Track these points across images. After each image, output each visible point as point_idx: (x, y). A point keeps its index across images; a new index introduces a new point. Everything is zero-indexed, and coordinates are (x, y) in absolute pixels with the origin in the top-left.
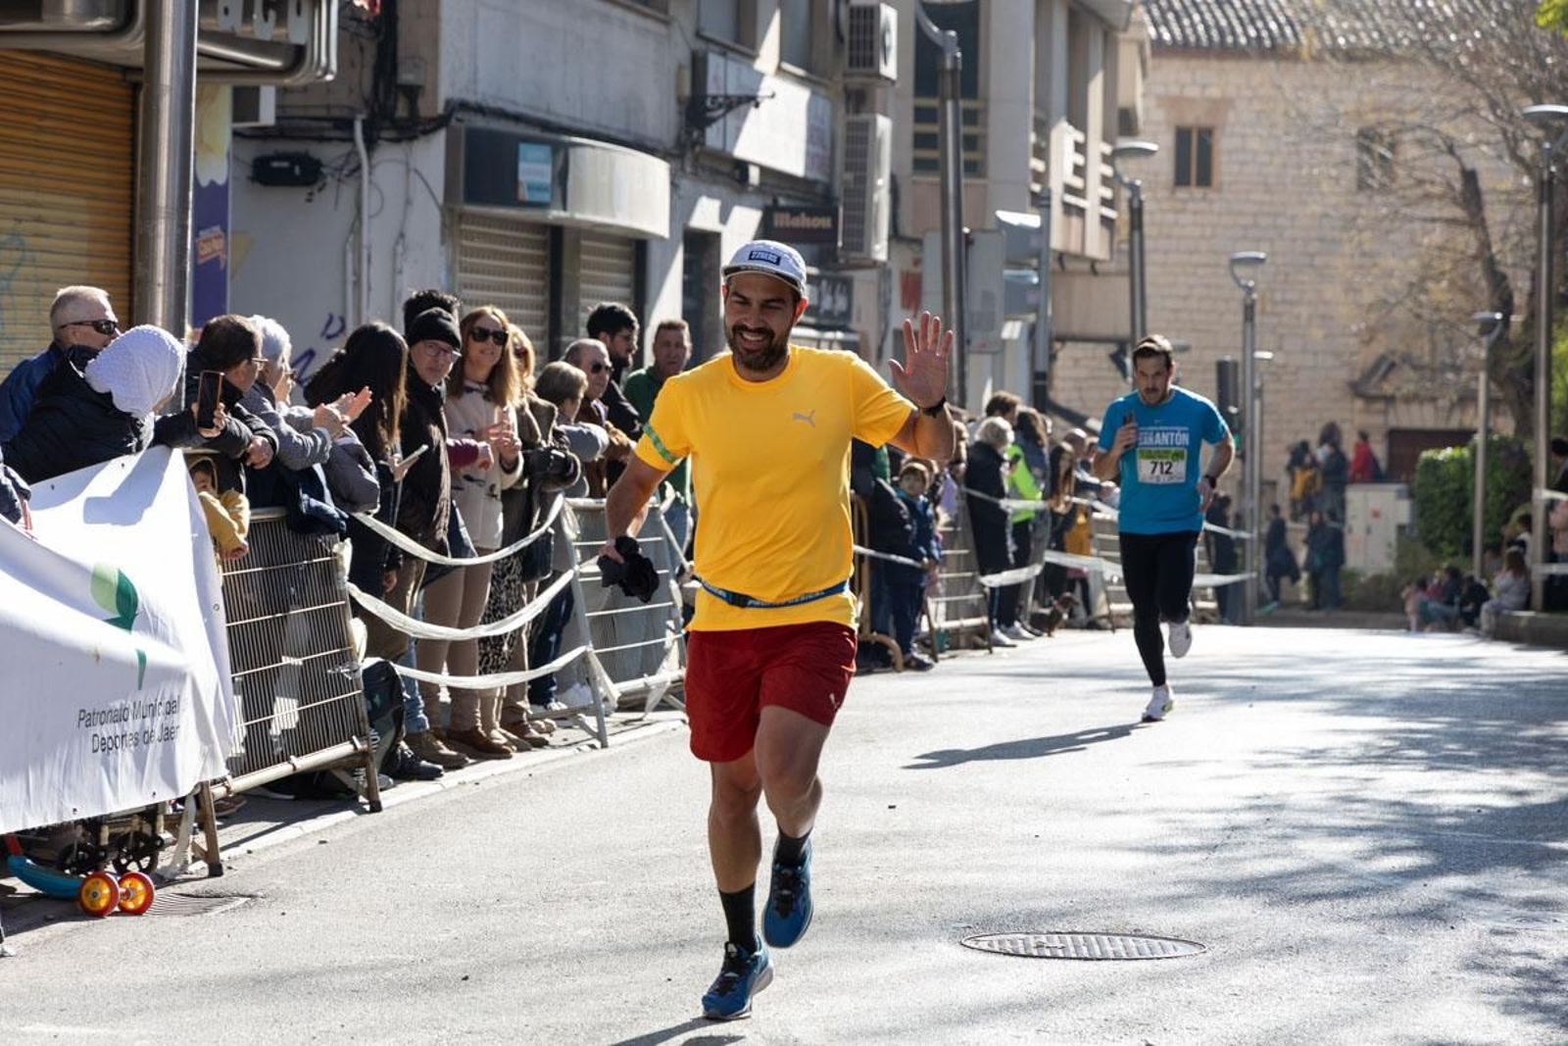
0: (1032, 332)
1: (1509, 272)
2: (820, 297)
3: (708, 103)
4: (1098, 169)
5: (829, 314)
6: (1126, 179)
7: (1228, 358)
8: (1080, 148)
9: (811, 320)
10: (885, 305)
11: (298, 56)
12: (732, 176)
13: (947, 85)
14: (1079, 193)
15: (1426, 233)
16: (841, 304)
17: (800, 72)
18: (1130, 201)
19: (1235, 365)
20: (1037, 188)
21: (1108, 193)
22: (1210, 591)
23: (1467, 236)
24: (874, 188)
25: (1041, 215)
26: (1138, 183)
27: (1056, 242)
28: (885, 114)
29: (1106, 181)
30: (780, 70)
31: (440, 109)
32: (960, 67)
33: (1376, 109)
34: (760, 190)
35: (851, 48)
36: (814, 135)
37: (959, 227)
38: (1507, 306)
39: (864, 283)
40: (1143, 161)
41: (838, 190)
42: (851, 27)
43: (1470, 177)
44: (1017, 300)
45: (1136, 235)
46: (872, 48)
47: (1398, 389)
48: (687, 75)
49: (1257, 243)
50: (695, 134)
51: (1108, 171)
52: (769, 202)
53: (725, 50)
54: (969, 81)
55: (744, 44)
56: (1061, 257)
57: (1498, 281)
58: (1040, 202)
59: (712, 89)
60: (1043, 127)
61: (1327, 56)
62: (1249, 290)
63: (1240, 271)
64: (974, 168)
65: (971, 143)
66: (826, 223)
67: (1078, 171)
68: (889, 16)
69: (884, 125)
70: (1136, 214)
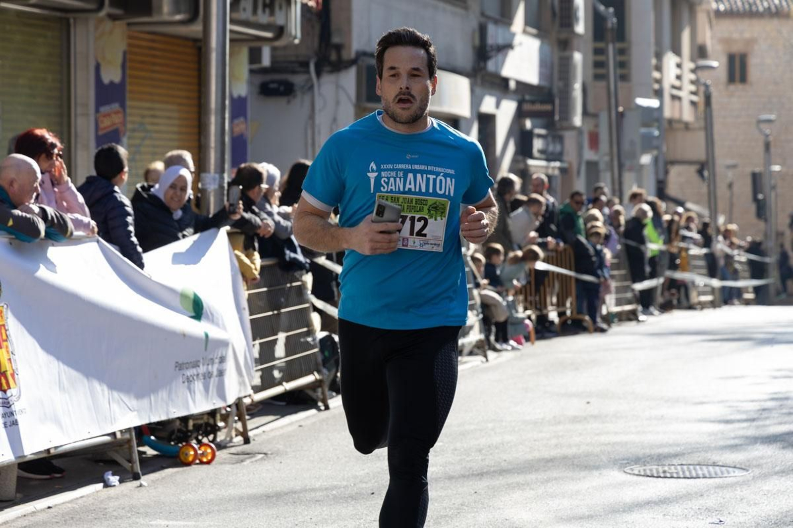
0: (656, 160)
2: (547, 145)
3: (488, 49)
4: (689, 76)
5: (552, 153)
6: (703, 81)
7: (757, 171)
8: (679, 66)
9: (543, 156)
10: (580, 148)
11: (280, 31)
12: (501, 86)
13: (609, 36)
14: (679, 88)
16: (558, 148)
17: (534, 31)
18: (705, 92)
19: (761, 173)
20: (656, 86)
21: (693, 88)
22: (751, 290)
24: (573, 89)
25: (659, 100)
26: (709, 83)
27: (667, 113)
28: (579, 50)
29: (692, 82)
30: (525, 32)
31: (353, 55)
32: (616, 26)
34: (516, 91)
35: (560, 19)
36: (543, 63)
37: (617, 107)
39: (569, 138)
41: (555, 91)
42: (560, 7)
44: (648, 144)
45: (708, 109)
46: (570, 18)
48: (477, 35)
49: (771, 112)
50: (482, 64)
51: (693, 77)
52: (520, 97)
53: (496, 22)
54: (621, 33)
55: (506, 18)
56: (670, 121)
58: (659, 94)
59: (490, 41)
60: (659, 56)
62: (767, 136)
63: (763, 126)
64: (624, 78)
65: (622, 65)
66: (549, 108)
67: (678, 77)
68: (579, 2)
69: (578, 57)
70: (707, 98)
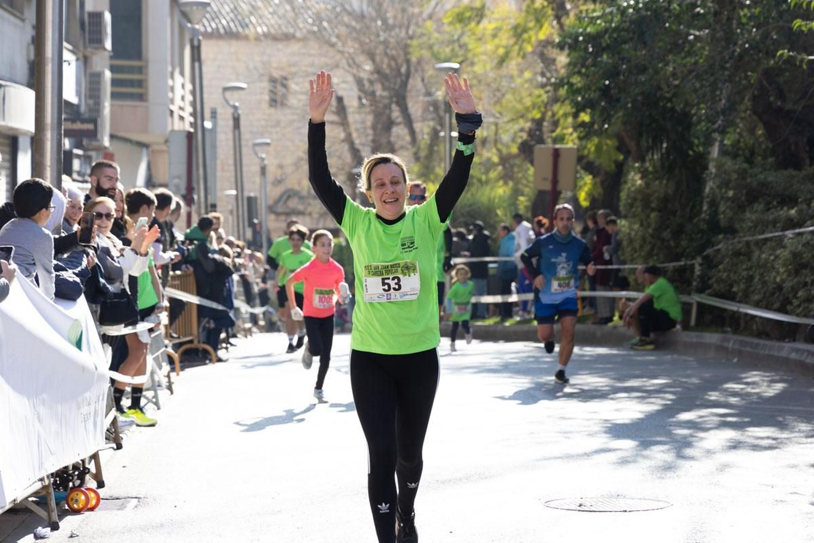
2: (82, 165)
4: (188, 97)
6: (231, 103)
7: (252, 195)
8: (183, 86)
9: (79, 178)
14: (183, 110)
18: (233, 114)
19: (255, 198)
20: (172, 107)
24: (104, 107)
25: (212, 122)
26: (237, 104)
28: (108, 69)
29: (190, 103)
33: (290, 65)
35: (89, 34)
36: (77, 80)
40: (236, 94)
42: (89, 22)
43: (340, 101)
45: (237, 131)
46: (100, 33)
47: (306, 209)
48: (32, 48)
49: (262, 135)
51: (192, 99)
57: (355, 152)
60: (173, 76)
61: (262, 38)
62: (263, 159)
63: (257, 149)
65: (140, 84)
66: (90, 126)
67: (183, 98)
68: (108, 17)
69: (108, 74)
70: (237, 121)
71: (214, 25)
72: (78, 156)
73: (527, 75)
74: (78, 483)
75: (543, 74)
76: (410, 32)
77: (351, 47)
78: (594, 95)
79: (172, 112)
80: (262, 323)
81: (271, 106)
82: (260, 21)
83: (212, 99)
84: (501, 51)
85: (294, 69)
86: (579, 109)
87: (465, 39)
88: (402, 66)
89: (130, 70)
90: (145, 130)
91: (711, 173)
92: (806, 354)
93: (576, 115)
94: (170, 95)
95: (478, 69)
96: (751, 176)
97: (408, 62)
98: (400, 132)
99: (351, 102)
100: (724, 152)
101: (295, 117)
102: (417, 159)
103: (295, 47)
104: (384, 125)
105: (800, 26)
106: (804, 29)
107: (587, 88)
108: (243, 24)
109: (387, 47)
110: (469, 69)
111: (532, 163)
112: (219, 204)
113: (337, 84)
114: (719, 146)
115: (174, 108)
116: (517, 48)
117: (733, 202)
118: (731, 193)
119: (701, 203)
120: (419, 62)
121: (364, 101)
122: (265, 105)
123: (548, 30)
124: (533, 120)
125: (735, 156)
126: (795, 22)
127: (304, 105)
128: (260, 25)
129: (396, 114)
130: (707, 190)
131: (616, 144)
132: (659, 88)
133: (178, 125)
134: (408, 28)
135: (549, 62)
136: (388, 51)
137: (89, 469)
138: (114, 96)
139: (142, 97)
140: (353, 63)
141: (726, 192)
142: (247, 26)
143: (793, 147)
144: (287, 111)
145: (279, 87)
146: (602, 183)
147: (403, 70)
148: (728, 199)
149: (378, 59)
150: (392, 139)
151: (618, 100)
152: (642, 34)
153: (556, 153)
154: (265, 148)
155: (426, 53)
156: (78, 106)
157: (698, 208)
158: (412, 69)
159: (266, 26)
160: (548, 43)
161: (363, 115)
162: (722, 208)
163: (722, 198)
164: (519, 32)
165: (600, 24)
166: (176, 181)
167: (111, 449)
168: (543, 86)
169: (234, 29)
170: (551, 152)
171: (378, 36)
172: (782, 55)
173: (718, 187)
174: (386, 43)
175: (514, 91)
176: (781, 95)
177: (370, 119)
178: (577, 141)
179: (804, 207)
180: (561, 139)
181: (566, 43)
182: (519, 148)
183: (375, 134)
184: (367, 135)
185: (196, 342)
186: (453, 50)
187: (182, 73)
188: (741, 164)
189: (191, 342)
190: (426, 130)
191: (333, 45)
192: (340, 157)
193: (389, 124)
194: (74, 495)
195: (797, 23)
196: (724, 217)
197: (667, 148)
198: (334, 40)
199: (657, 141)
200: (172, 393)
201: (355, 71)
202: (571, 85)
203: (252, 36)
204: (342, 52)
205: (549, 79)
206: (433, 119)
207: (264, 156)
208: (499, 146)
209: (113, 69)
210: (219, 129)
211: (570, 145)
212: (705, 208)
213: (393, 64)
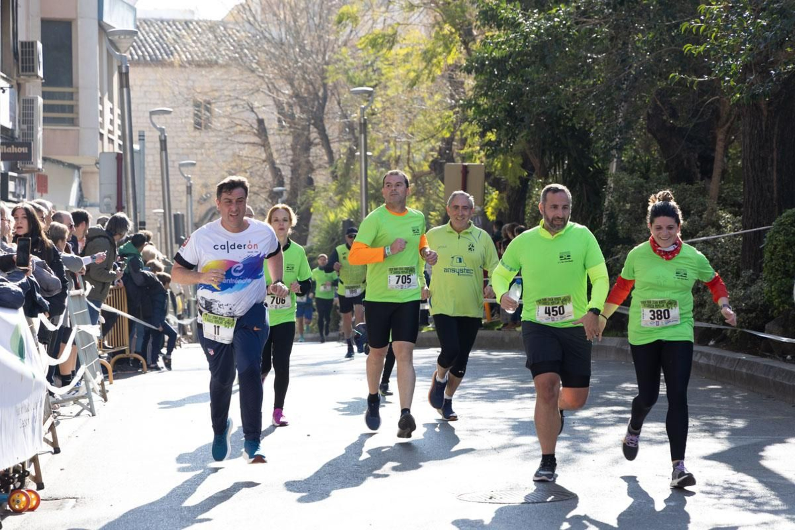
1: (281, 167)
2: (16, 187)
4: (117, 121)
7: (179, 213)
8: (112, 111)
10: (33, 191)
14: (112, 133)
15: (241, 150)
16: (22, 191)
17: (4, 75)
18: (160, 137)
19: (183, 215)
20: (101, 130)
23: (259, 151)
24: (36, 132)
25: (140, 144)
29: (119, 127)
33: (213, 90)
35: (22, 63)
36: (11, 106)
38: (281, 184)
40: (162, 117)
41: (17, 134)
42: (22, 51)
43: (261, 122)
45: (164, 153)
46: (33, 62)
49: (188, 156)
51: (119, 122)
57: (276, 171)
60: (102, 102)
61: (187, 65)
62: (189, 179)
63: (182, 169)
66: (25, 150)
67: (112, 122)
68: (40, 46)
69: (40, 101)
70: (163, 143)
71: (140, 53)
72: (13, 178)
73: (437, 97)
74: (18, 485)
75: (452, 97)
76: (327, 58)
77: (271, 73)
78: (500, 115)
79: (102, 135)
80: (189, 334)
81: (195, 128)
82: (184, 49)
83: (140, 122)
84: (412, 75)
85: (217, 94)
86: (486, 128)
87: (378, 64)
88: (319, 91)
89: (62, 96)
90: (76, 153)
91: (610, 187)
92: (699, 355)
93: (483, 135)
94: (100, 119)
95: (391, 92)
96: (647, 191)
97: (325, 86)
98: (318, 153)
99: (272, 125)
100: (621, 168)
101: (219, 139)
102: (335, 177)
103: (217, 73)
104: (303, 146)
105: (690, 50)
106: (693, 52)
107: (493, 109)
108: (169, 52)
109: (305, 72)
110: (382, 92)
111: (442, 180)
112: (147, 222)
113: (258, 107)
114: (617, 162)
115: (105, 132)
116: (427, 71)
117: (630, 214)
118: (628, 206)
119: (602, 215)
120: (335, 86)
121: (284, 123)
122: (190, 128)
123: (457, 55)
124: (443, 140)
125: (632, 172)
126: (685, 47)
127: (227, 128)
128: (184, 52)
129: (314, 135)
130: (606, 204)
131: (521, 161)
132: (561, 108)
133: (108, 148)
134: (324, 55)
135: (457, 85)
136: (306, 76)
137: (29, 472)
138: (46, 120)
139: (73, 122)
140: (273, 88)
141: (624, 205)
142: (172, 54)
143: (685, 163)
144: (211, 134)
145: (203, 111)
146: (509, 198)
147: (320, 94)
148: (626, 211)
149: (296, 83)
150: (311, 158)
151: (522, 120)
152: (543, 58)
153: (465, 170)
154: (191, 168)
155: (341, 78)
156: (12, 131)
157: (598, 220)
158: (329, 94)
159: (190, 54)
160: (456, 67)
161: (283, 137)
162: (620, 220)
163: (620, 211)
164: (428, 57)
165: (505, 49)
166: (106, 200)
167: (50, 454)
168: (452, 108)
169: (160, 57)
170: (461, 169)
171: (297, 62)
172: (673, 77)
173: (617, 201)
174: (303, 69)
175: (425, 112)
176: (674, 115)
177: (289, 140)
178: (484, 159)
179: (697, 218)
180: (470, 157)
181: (473, 67)
182: (430, 167)
183: (295, 154)
184: (287, 155)
185: (128, 352)
186: (366, 75)
187: (111, 99)
188: (637, 179)
189: (123, 352)
190: (343, 150)
191: (253, 71)
192: (261, 176)
193: (308, 145)
194: (15, 496)
195: (688, 47)
196: (622, 229)
197: (568, 164)
198: (254, 66)
199: (559, 159)
200: (106, 400)
201: (275, 95)
202: (478, 106)
203: (176, 63)
204: (262, 77)
205: (457, 101)
206: (349, 140)
207: (190, 176)
208: (412, 165)
209: (45, 95)
210: (146, 151)
211: (478, 162)
212: (604, 220)
213: (311, 87)
